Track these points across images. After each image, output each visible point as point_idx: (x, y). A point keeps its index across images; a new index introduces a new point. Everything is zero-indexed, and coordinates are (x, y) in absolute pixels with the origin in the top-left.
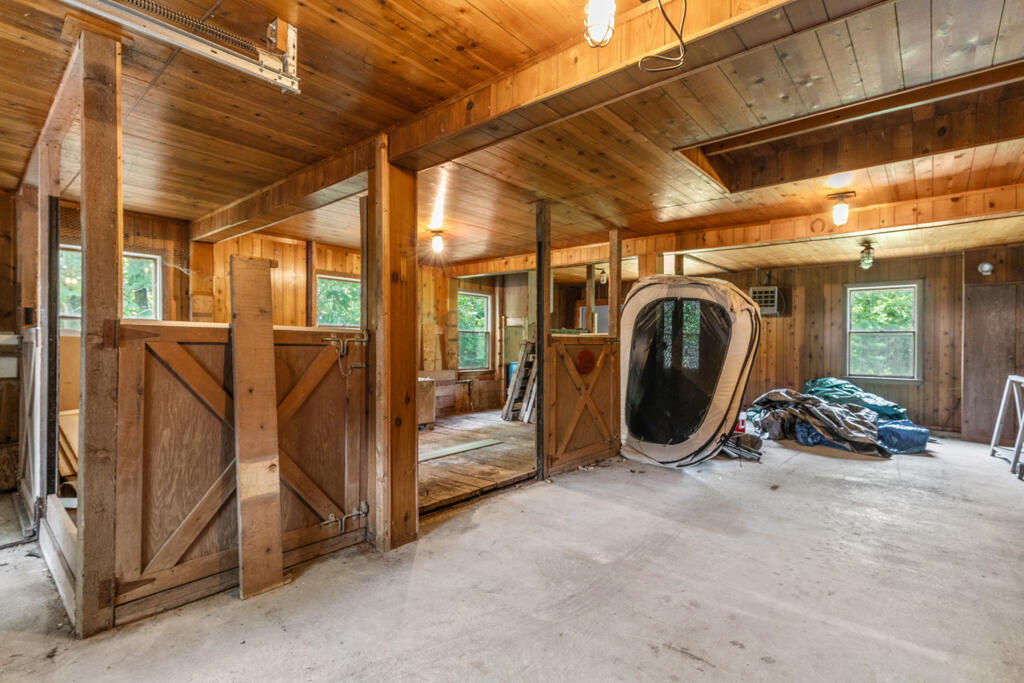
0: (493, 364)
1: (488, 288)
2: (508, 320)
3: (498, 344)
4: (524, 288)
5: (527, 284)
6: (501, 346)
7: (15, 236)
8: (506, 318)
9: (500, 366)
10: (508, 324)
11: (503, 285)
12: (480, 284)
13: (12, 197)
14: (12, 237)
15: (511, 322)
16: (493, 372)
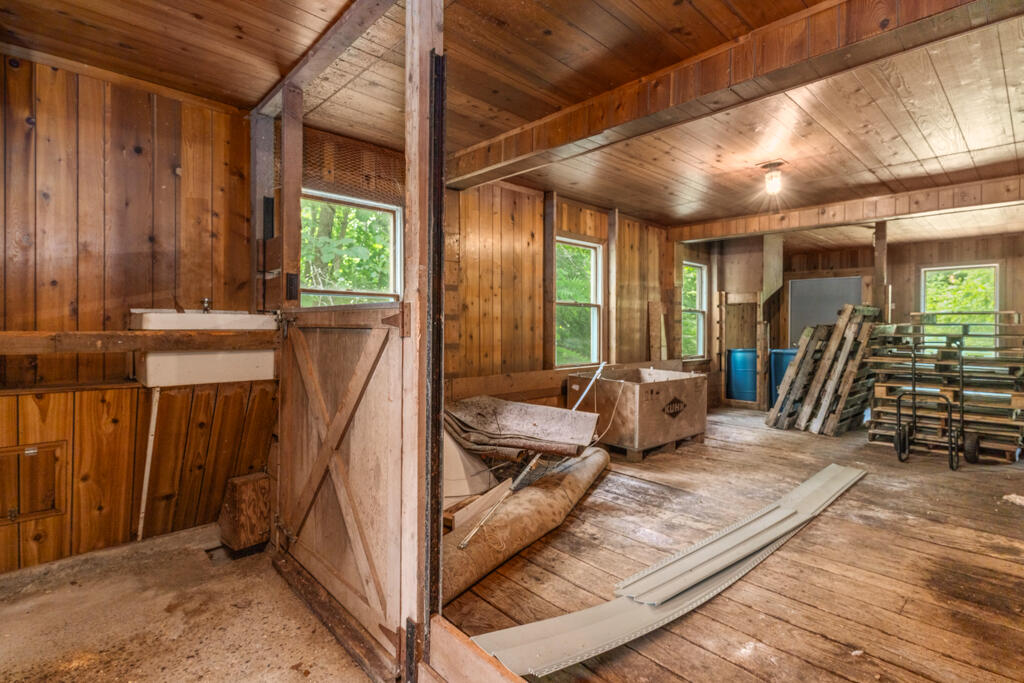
0: (710, 351)
1: (705, 256)
2: (729, 296)
3: (716, 327)
4: (755, 255)
5: (762, 250)
6: (721, 328)
7: (249, 174)
8: (726, 294)
9: (720, 354)
10: (730, 302)
11: (722, 253)
12: (698, 251)
13: (246, 117)
14: (245, 174)
15: (734, 298)
16: (709, 361)
